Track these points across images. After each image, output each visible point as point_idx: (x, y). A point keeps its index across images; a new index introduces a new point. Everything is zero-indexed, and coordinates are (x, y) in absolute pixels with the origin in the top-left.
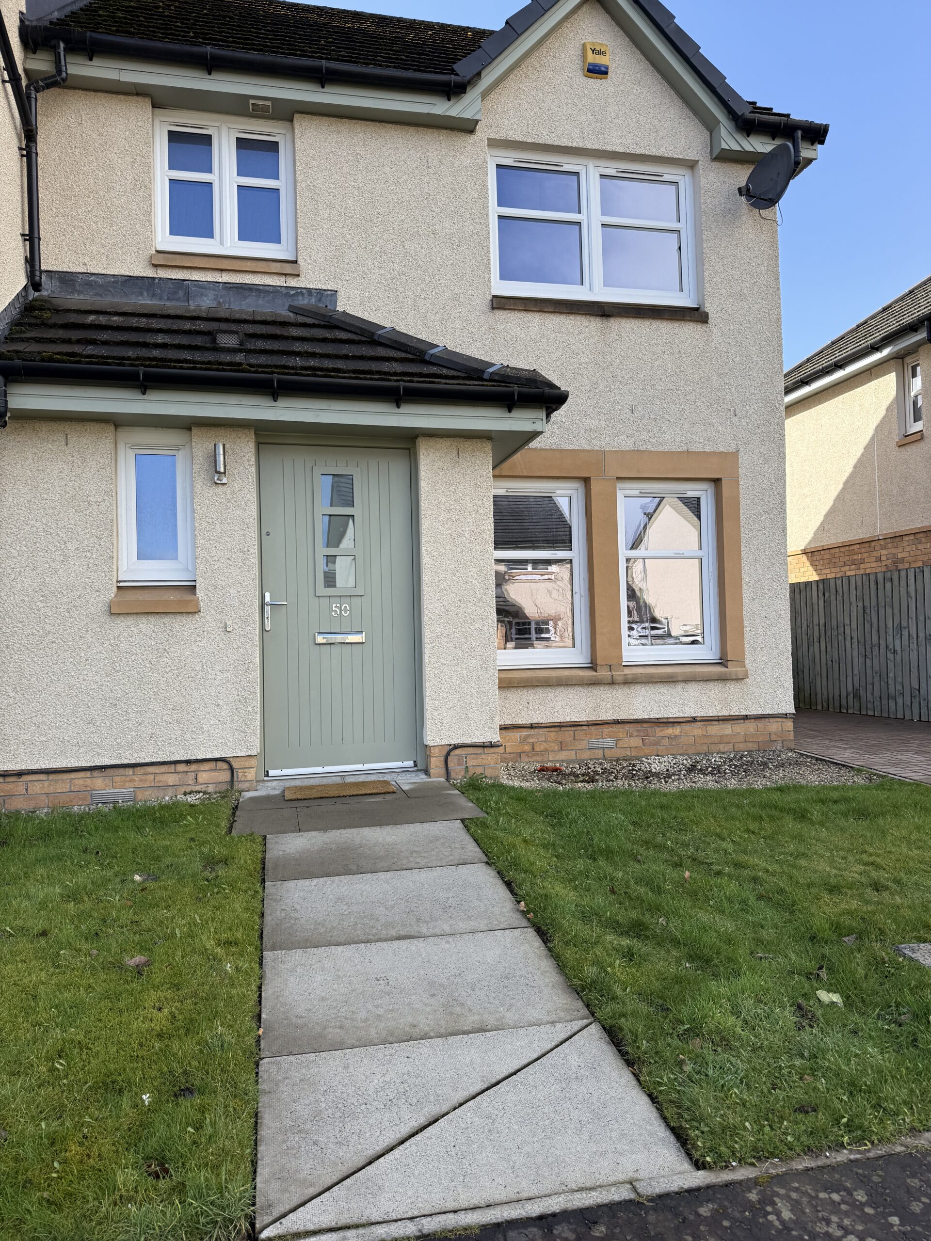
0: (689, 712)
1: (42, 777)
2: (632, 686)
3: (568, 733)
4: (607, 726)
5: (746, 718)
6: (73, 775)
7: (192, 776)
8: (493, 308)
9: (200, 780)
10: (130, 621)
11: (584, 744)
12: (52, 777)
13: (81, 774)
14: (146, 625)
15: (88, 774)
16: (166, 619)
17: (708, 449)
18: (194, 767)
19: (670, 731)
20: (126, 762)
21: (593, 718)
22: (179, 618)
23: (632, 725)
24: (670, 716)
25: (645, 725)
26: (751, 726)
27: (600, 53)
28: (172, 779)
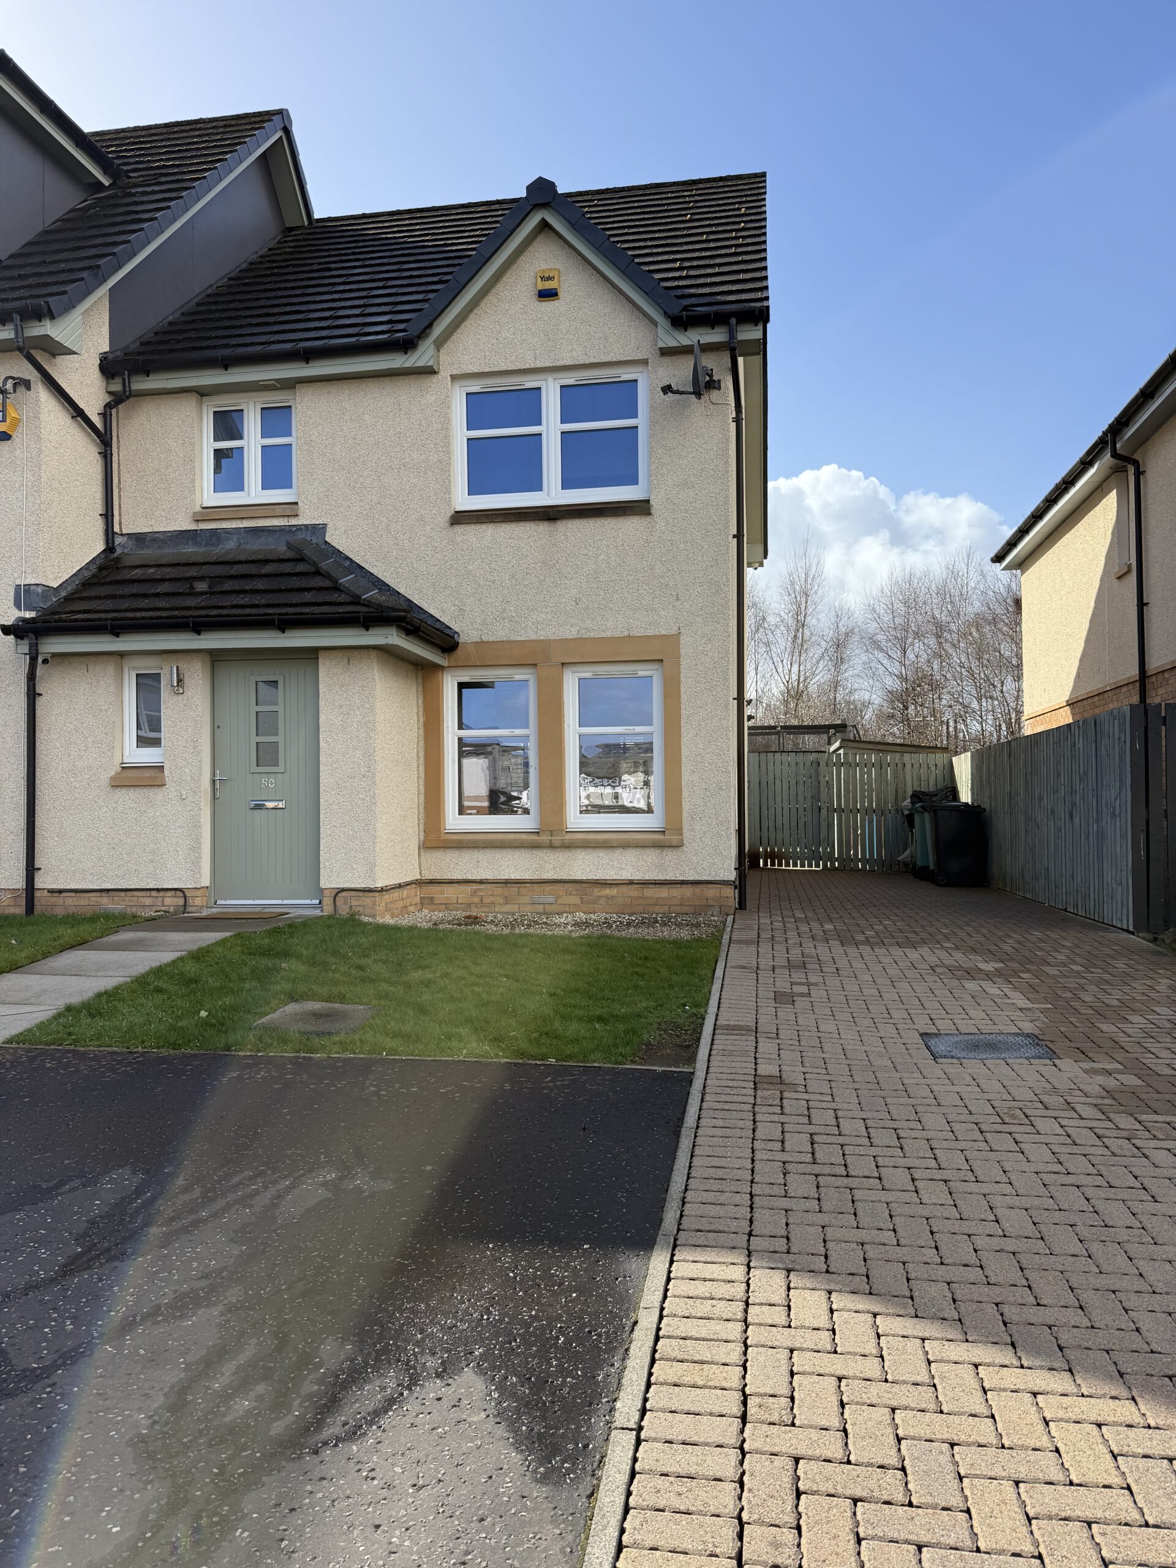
0: (626, 875)
1: (73, 894)
2: (573, 851)
3: (514, 889)
4: (548, 885)
5: (683, 883)
6: (90, 894)
7: (160, 899)
8: (452, 524)
9: (166, 903)
10: (124, 791)
11: (527, 899)
12: (78, 895)
13: (95, 894)
14: (133, 794)
15: (99, 894)
16: (145, 790)
17: (649, 633)
18: (161, 894)
19: (607, 891)
20: (120, 887)
21: (535, 877)
22: (153, 789)
23: (572, 885)
24: (608, 878)
25: (584, 885)
26: (688, 891)
27: (550, 278)
28: (148, 901)
